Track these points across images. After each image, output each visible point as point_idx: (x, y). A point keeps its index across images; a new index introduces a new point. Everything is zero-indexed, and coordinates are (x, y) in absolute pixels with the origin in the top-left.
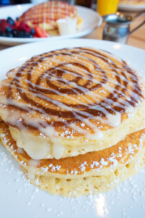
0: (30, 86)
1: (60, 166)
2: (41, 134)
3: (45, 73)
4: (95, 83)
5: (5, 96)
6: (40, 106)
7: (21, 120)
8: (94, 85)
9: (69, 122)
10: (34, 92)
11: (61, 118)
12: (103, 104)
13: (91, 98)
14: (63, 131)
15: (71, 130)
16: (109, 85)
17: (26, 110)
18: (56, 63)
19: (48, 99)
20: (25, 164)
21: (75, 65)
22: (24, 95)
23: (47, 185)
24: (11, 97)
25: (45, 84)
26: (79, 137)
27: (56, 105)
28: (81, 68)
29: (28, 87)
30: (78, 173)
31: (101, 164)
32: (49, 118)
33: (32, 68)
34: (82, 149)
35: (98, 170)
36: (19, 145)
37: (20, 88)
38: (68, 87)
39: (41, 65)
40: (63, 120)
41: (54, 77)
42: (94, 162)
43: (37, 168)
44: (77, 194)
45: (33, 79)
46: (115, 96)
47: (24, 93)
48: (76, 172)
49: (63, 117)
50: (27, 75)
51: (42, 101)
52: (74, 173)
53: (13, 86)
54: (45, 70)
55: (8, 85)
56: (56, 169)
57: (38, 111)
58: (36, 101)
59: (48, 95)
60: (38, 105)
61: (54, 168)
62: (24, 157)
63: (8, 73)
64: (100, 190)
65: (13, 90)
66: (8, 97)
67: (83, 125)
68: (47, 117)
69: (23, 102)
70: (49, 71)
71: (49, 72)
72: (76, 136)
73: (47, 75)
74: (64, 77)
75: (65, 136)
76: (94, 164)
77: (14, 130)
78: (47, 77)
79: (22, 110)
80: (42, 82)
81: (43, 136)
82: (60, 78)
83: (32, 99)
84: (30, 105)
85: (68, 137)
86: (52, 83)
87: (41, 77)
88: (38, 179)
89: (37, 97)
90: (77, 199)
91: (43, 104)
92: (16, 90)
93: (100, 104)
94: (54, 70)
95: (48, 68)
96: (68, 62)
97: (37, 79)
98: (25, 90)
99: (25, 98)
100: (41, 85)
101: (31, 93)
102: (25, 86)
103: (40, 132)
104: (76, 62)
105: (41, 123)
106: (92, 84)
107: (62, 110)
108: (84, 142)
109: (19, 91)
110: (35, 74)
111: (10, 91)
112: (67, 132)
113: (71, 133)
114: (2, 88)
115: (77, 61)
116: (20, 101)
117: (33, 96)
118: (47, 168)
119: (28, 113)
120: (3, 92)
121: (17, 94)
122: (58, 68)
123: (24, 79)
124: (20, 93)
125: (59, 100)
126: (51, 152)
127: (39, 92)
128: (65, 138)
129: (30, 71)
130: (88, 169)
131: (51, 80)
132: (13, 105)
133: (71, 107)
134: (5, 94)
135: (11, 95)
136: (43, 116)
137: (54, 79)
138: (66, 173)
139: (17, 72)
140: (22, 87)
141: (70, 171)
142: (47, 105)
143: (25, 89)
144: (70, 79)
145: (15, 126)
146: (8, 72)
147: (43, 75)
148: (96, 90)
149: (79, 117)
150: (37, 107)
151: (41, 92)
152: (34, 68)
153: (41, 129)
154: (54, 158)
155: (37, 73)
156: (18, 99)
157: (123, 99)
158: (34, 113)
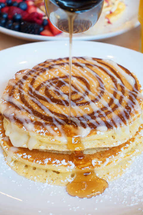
0: (30, 90)
1: (31, 156)
2: (23, 127)
3: (47, 82)
4: (85, 100)
5: (9, 93)
6: (31, 108)
7: (13, 114)
8: (84, 101)
9: (46, 124)
10: (31, 96)
11: (43, 120)
12: (81, 119)
13: (74, 112)
14: (39, 129)
15: (45, 129)
16: (98, 105)
17: (20, 108)
18: (62, 74)
19: (40, 104)
20: (7, 149)
21: (79, 80)
22: (23, 97)
23: (18, 167)
24: (12, 96)
25: (43, 91)
26: (49, 137)
27: (43, 110)
28: (82, 84)
29: (28, 91)
30: (41, 164)
31: (61, 163)
32: (34, 118)
33: (38, 74)
34: (49, 146)
35: (57, 166)
36: (7, 133)
37: (21, 90)
38: (60, 98)
39: (49, 72)
40: (43, 121)
41: (53, 86)
42: (56, 160)
43: (14, 153)
44: (36, 179)
45: (35, 84)
46: (96, 115)
47: (23, 95)
48: (40, 162)
49: (44, 120)
50: (32, 80)
51: (34, 104)
52: (38, 163)
53: (17, 87)
54: (49, 78)
55: (13, 84)
56: (27, 157)
57: (27, 111)
58: (29, 103)
59: (41, 101)
60: (29, 106)
61: (26, 156)
62: (8, 144)
63: (17, 74)
64: (55, 182)
65: (16, 91)
66: (10, 95)
67: (56, 129)
68: (33, 117)
69: (20, 101)
70: (52, 80)
71: (51, 82)
72: (47, 135)
73: (48, 83)
74: (62, 88)
75: (40, 133)
76: (56, 161)
77: (6, 121)
78: (47, 85)
79: (17, 107)
80: (42, 89)
81: (24, 129)
82: (58, 89)
83: (27, 101)
84: (23, 105)
85: (41, 134)
86: (49, 92)
87: (42, 84)
88: (13, 162)
89: (32, 100)
90: (36, 182)
91: (34, 106)
92: (18, 91)
93: (78, 118)
94: (57, 80)
95: (52, 77)
96: (74, 75)
97: (39, 85)
98: (24, 93)
99: (22, 99)
100: (39, 91)
101: (29, 96)
102: (26, 89)
103: (23, 126)
104: (82, 76)
105: (26, 120)
106: (83, 100)
107: (46, 115)
108: (51, 140)
109: (20, 92)
110: (39, 80)
111: (13, 90)
112: (42, 130)
113: (44, 132)
114: (8, 87)
115: (84, 76)
116: (18, 100)
117: (29, 99)
118: (22, 155)
119: (20, 111)
120: (7, 90)
121: (17, 94)
122: (61, 79)
123: (28, 82)
124: (20, 94)
125: (47, 106)
126: (27, 143)
127: (35, 97)
128: (39, 134)
129: (36, 77)
130: (50, 163)
131: (50, 89)
132: (12, 103)
133: (54, 114)
134: (8, 92)
135: (13, 94)
136: (29, 115)
137: (52, 88)
138: (33, 161)
139: (25, 75)
140: (23, 89)
141: (36, 161)
142: (36, 108)
143: (25, 91)
144: (66, 92)
145: (8, 118)
146: (18, 72)
147: (45, 83)
148: (83, 107)
149: (55, 123)
150: (29, 108)
151: (36, 97)
152: (41, 74)
153: (25, 124)
154: (28, 148)
155: (40, 80)
156: (17, 98)
157: (102, 119)
158: (25, 111)
